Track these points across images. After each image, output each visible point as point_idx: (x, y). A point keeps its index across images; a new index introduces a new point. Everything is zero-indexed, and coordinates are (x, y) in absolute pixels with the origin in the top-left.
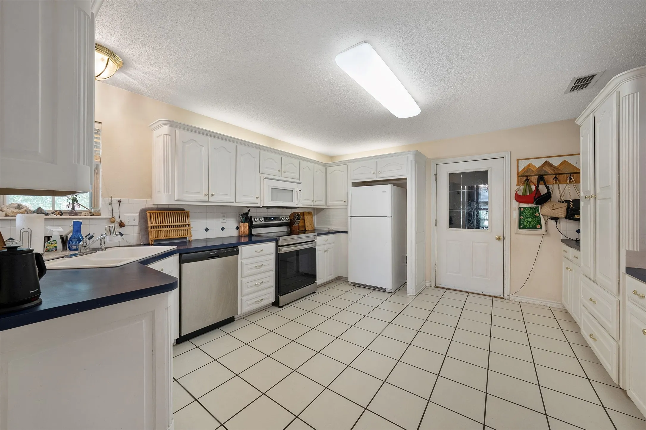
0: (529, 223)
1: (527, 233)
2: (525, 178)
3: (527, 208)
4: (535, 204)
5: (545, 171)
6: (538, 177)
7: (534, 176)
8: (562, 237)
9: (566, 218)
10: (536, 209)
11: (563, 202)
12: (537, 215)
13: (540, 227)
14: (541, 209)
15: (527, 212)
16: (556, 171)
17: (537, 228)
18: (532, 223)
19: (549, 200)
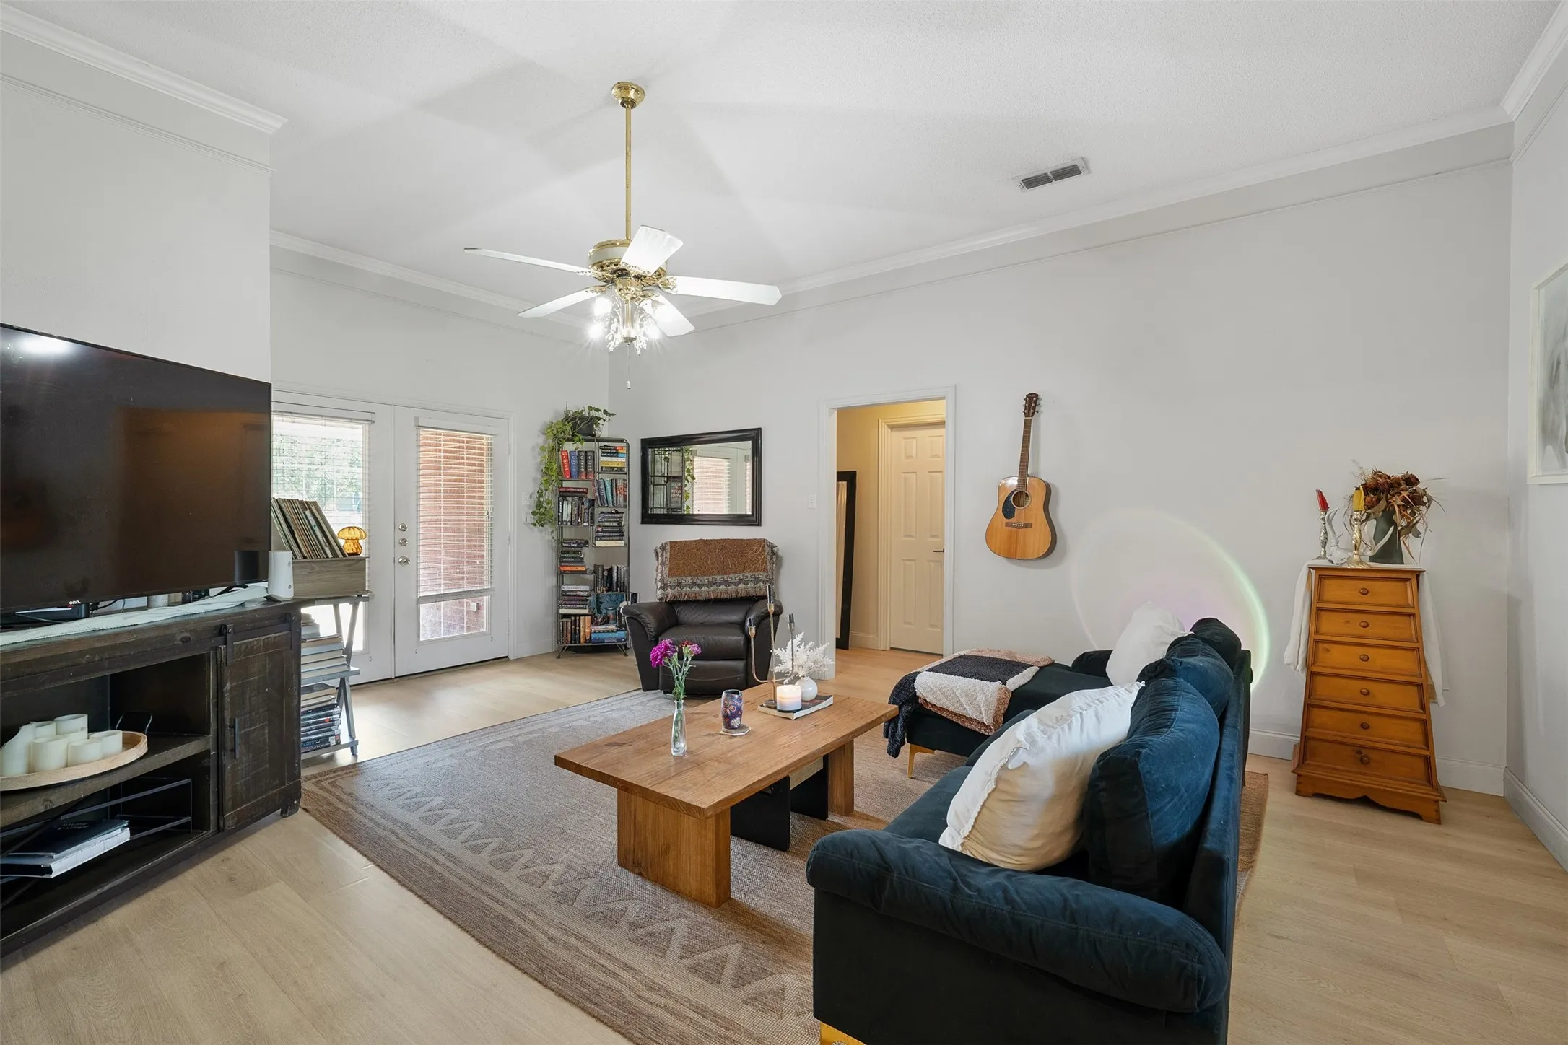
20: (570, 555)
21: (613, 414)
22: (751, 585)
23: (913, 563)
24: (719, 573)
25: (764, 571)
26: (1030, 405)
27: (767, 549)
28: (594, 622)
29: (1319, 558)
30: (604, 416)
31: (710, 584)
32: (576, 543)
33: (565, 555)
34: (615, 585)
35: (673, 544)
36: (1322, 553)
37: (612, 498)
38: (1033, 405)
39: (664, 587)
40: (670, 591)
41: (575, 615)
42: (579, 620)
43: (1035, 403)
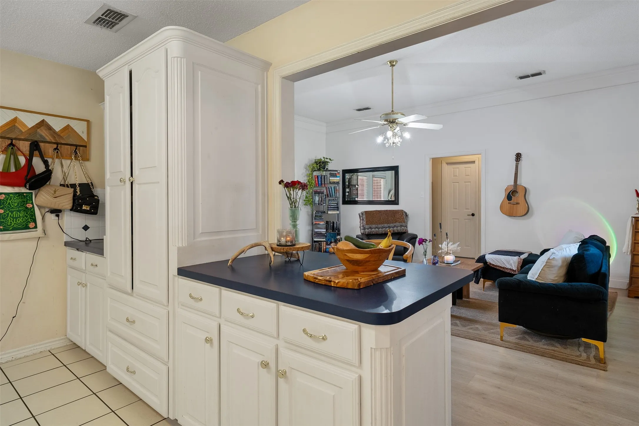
0: (16, 221)
1: (12, 238)
2: (9, 142)
3: (11, 195)
4: (28, 187)
5: (41, 136)
6: (30, 142)
7: (23, 140)
8: (66, 238)
9: (71, 210)
10: (27, 196)
11: (68, 186)
12: (29, 207)
13: (34, 225)
14: (36, 197)
15: (12, 202)
16: (57, 139)
17: (29, 228)
18: (20, 220)
19: (48, 183)
20: (318, 217)
21: (333, 160)
22: (399, 228)
23: (457, 220)
24: (386, 223)
25: (404, 223)
26: (518, 157)
27: (404, 214)
28: (327, 244)
29: (636, 214)
30: (330, 161)
31: (383, 228)
32: (321, 212)
33: (316, 217)
34: (335, 229)
35: (366, 212)
36: (637, 212)
37: (335, 194)
38: (519, 157)
39: (364, 229)
40: (367, 230)
41: (319, 241)
42: (322, 243)
43: (520, 156)
